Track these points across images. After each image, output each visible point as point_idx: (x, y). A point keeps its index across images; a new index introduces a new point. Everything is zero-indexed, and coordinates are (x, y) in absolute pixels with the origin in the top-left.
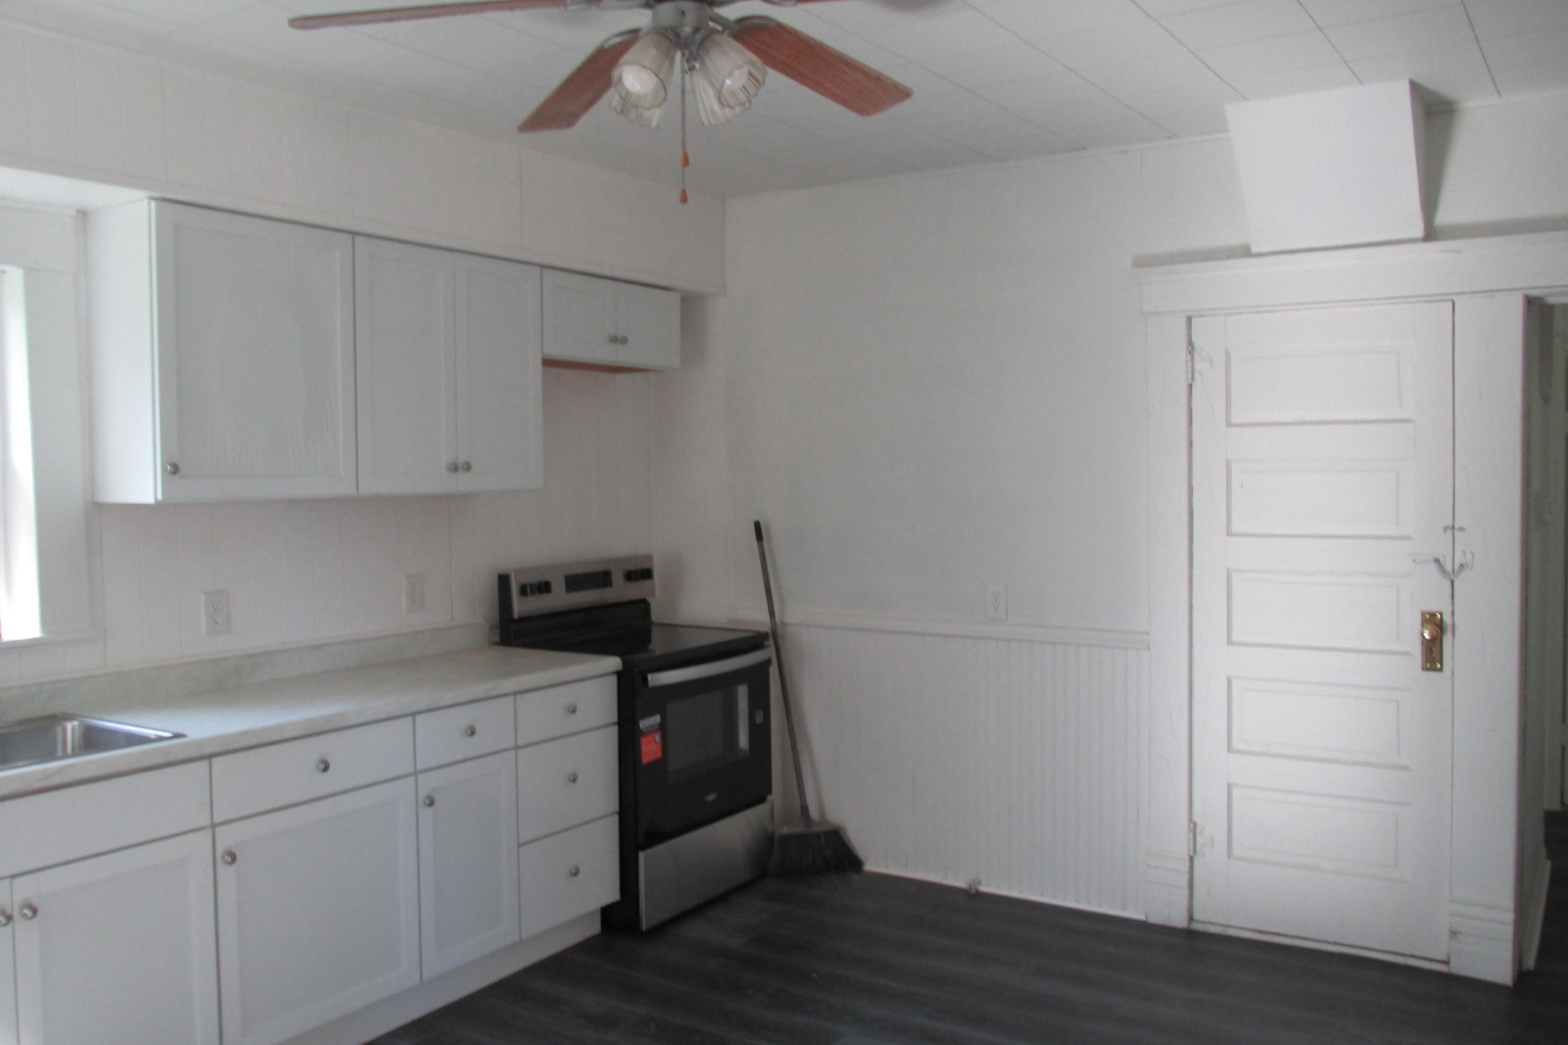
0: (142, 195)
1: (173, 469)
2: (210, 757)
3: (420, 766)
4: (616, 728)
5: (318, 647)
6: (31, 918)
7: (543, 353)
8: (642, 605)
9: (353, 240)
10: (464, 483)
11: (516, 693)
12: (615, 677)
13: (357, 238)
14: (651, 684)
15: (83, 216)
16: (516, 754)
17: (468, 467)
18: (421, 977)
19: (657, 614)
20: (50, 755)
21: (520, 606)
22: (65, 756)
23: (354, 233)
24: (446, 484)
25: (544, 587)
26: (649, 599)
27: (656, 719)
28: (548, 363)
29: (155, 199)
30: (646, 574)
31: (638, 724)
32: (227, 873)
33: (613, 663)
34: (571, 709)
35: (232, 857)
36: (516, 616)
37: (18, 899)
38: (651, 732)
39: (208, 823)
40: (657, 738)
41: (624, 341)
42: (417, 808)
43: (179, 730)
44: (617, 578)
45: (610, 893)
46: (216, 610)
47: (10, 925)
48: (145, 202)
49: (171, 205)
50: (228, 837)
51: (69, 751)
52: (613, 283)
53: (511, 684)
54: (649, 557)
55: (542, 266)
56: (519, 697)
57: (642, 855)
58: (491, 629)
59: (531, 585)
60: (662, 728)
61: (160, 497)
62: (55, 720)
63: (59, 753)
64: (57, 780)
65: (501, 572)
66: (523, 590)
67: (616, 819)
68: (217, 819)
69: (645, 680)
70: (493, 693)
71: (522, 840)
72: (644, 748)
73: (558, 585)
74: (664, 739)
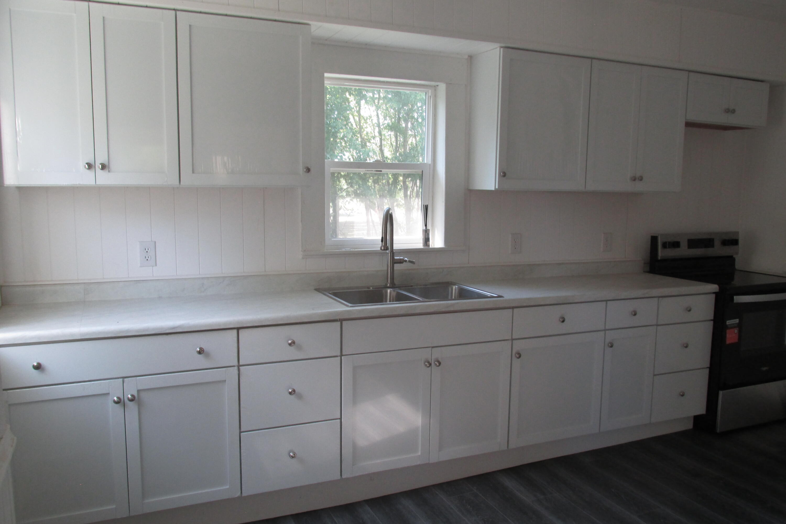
0: (497, 45)
1: (503, 175)
2: (513, 308)
3: (607, 328)
4: (712, 323)
5: (560, 264)
6: (438, 366)
7: (686, 119)
8: (731, 259)
9: (592, 61)
10: (639, 187)
11: (659, 297)
12: (714, 296)
13: (594, 61)
14: (735, 301)
15: (471, 58)
16: (657, 328)
17: (641, 179)
18: (599, 430)
19: (738, 265)
20: (446, 298)
21: (662, 253)
22: (452, 299)
23: (592, 58)
24: (629, 187)
25: (676, 245)
26: (734, 256)
27: (737, 321)
28: (689, 125)
29: (502, 47)
30: (735, 242)
31: (726, 323)
32: (516, 362)
33: (714, 288)
34: (688, 309)
35: (519, 355)
36: (659, 258)
37: (434, 357)
38: (733, 327)
39: (510, 338)
40: (736, 331)
41: (733, 111)
42: (604, 346)
43: (500, 294)
44: (717, 243)
45: (701, 409)
46: (516, 242)
47: (430, 368)
48: (498, 49)
49: (510, 50)
50: (518, 346)
51: (453, 297)
52: (729, 79)
53: (656, 292)
54: (737, 233)
55: (690, 71)
56: (660, 299)
57: (721, 393)
58: (645, 263)
59: (669, 243)
60: (739, 326)
61: (497, 187)
62: (448, 284)
63: (450, 298)
64: (452, 309)
65: (653, 235)
66: (665, 245)
67: (707, 371)
68: (514, 337)
69: (733, 299)
70: (647, 296)
71: (656, 373)
72: (728, 336)
73: (684, 244)
74: (740, 332)
